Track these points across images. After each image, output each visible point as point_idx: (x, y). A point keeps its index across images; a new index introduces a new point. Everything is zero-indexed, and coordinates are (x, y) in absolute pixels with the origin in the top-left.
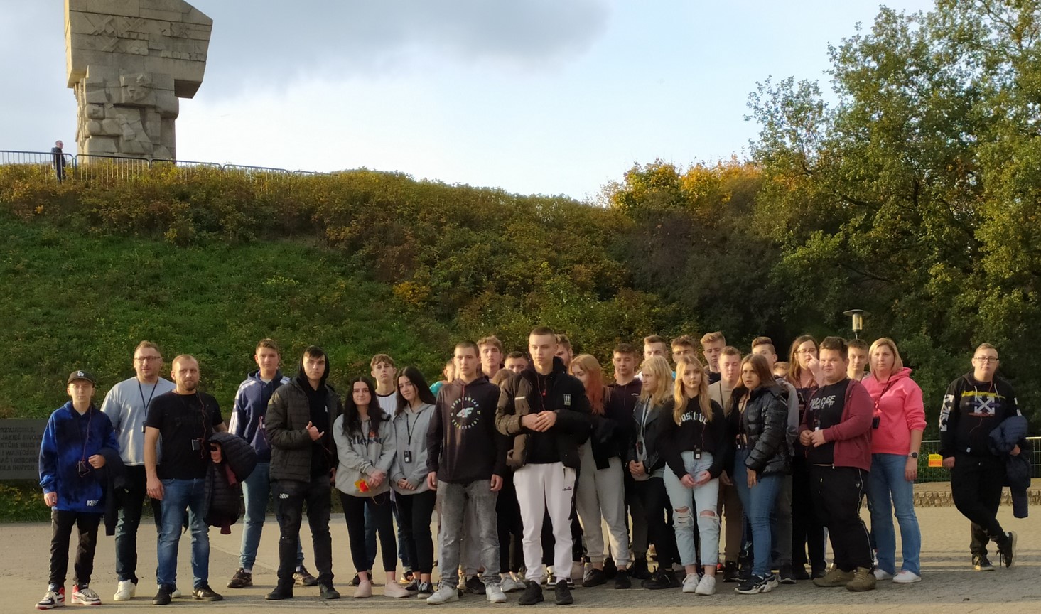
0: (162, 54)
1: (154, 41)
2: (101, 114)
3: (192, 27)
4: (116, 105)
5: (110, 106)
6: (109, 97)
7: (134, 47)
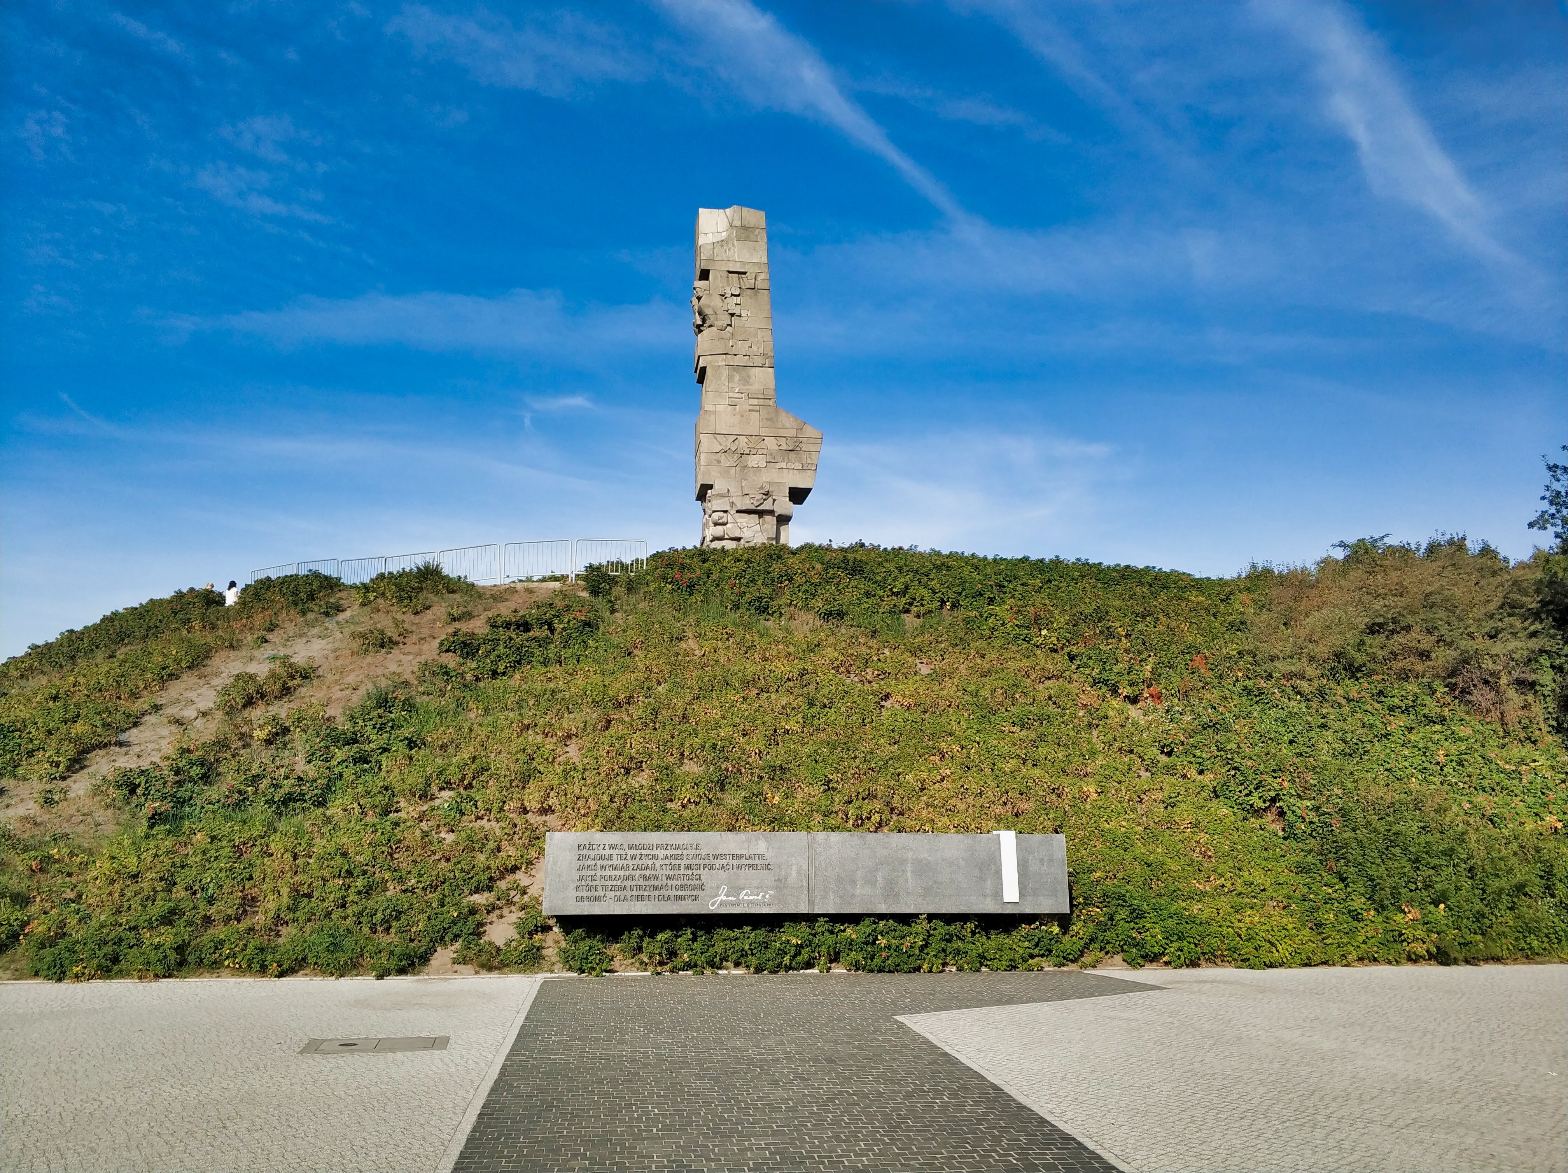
0: (778, 466)
1: (771, 454)
2: (724, 520)
3: (804, 440)
4: (738, 512)
5: (733, 512)
6: (732, 504)
7: (753, 461)
